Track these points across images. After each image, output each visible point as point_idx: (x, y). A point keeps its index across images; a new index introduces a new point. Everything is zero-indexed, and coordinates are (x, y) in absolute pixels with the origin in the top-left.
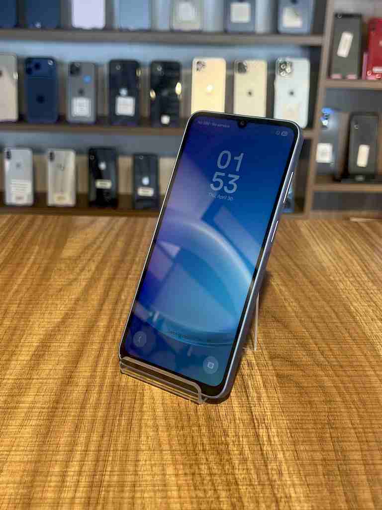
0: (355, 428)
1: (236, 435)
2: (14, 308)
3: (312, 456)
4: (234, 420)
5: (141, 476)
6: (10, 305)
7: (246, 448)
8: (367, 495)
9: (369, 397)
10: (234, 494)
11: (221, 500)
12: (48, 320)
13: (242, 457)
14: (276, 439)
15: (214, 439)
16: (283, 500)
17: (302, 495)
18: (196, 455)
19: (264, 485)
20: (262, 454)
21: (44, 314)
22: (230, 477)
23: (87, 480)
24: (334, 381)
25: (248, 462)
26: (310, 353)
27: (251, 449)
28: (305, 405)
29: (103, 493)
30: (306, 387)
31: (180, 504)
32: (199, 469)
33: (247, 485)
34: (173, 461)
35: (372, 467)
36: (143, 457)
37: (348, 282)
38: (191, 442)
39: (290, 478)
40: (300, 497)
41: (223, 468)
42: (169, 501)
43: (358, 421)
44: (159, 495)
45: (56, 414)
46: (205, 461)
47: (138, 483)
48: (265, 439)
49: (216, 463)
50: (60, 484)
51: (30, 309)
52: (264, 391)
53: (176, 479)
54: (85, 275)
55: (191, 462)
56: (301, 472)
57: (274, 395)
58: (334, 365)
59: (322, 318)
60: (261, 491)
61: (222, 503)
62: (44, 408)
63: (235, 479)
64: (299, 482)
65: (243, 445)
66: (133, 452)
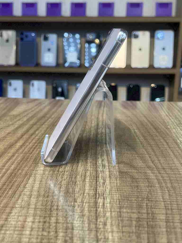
0: (164, 202)
1: (82, 202)
3: (130, 215)
4: (84, 194)
5: (9, 222)
7: (86, 209)
8: (164, 240)
9: (179, 185)
10: (69, 235)
11: (58, 238)
13: (81, 214)
14: (108, 205)
15: (66, 203)
16: (102, 240)
17: (116, 238)
18: (51, 212)
19: (92, 230)
20: (96, 213)
22: (69, 225)
24: (156, 176)
25: (85, 217)
27: (89, 210)
28: (134, 188)
30: (137, 178)
31: (29, 238)
32: (50, 219)
33: (80, 230)
34: (34, 214)
36: (15, 211)
38: (50, 204)
39: (111, 227)
41: (67, 220)
42: (22, 236)
43: (168, 198)
44: (16, 232)
46: (55, 215)
47: (6, 225)
48: (101, 204)
49: (63, 217)
53: (32, 224)
54: (19, 122)
55: (46, 215)
56: (120, 224)
57: (114, 182)
58: (159, 168)
59: (157, 145)
60: (88, 234)
61: (58, 240)
63: (73, 226)
65: (84, 207)
66: (10, 208)
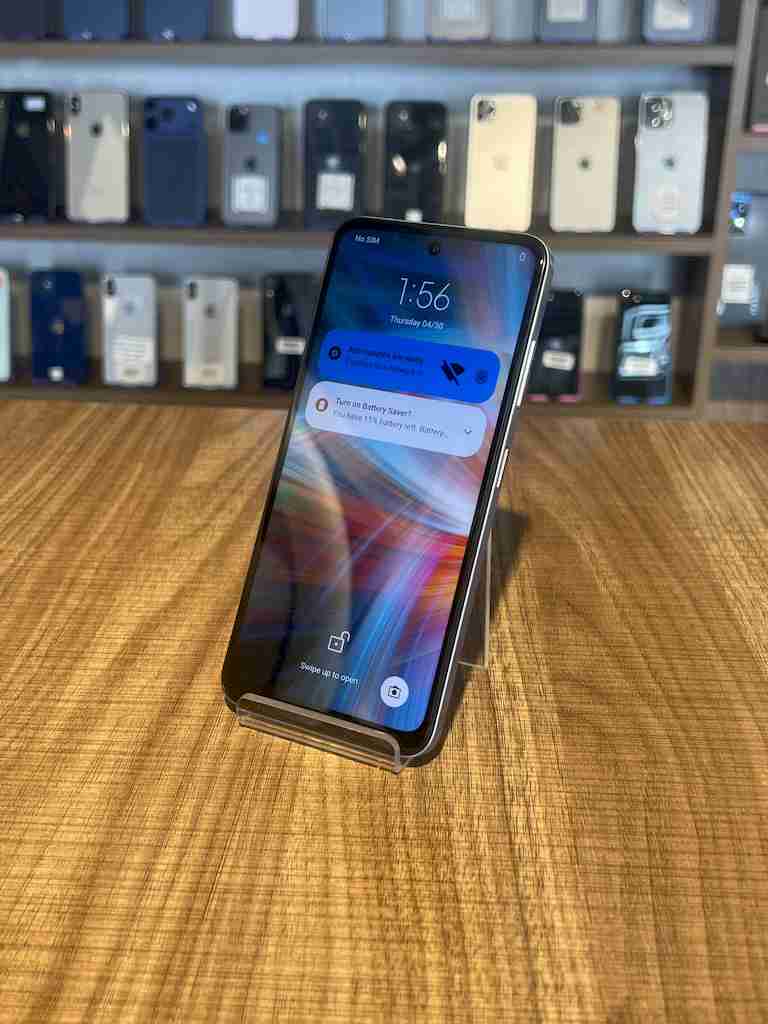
0: (693, 813)
1: (467, 815)
2: (88, 575)
3: (604, 857)
4: (468, 788)
5: (285, 878)
6: (81, 571)
7: (484, 837)
8: (698, 931)
9: (733, 759)
10: (449, 916)
11: (424, 924)
12: (149, 599)
13: (473, 853)
14: (541, 825)
16: (538, 931)
17: (575, 925)
18: (390, 845)
19: (506, 904)
20: (512, 850)
21: (141, 587)
22: (446, 887)
23: (189, 880)
24: (668, 727)
25: (484, 862)
26: (631, 674)
27: (491, 840)
28: (606, 768)
29: (215, 902)
30: (613, 735)
31: (350, 927)
32: (391, 869)
33: (475, 902)
34: (345, 855)
35: (716, 883)
36: (293, 844)
37: (729, 543)
38: (383, 822)
39: (556, 894)
40: (571, 928)
41: (436, 872)
42: (329, 921)
43: (704, 801)
44: (314, 910)
45: (145, 764)
46: (404, 857)
47: (278, 889)
48: (520, 824)
49: (424, 862)
50: (139, 884)
51: (116, 577)
52: (531, 738)
53: (346, 885)
54: (223, 518)
55: (380, 858)
56: (580, 885)
57: (548, 747)
58: (673, 698)
59: (664, 608)
60: (500, 915)
61: (425, 932)
62: (125, 754)
63: (456, 891)
64: (573, 902)
65: (477, 832)
66: (277, 836)
